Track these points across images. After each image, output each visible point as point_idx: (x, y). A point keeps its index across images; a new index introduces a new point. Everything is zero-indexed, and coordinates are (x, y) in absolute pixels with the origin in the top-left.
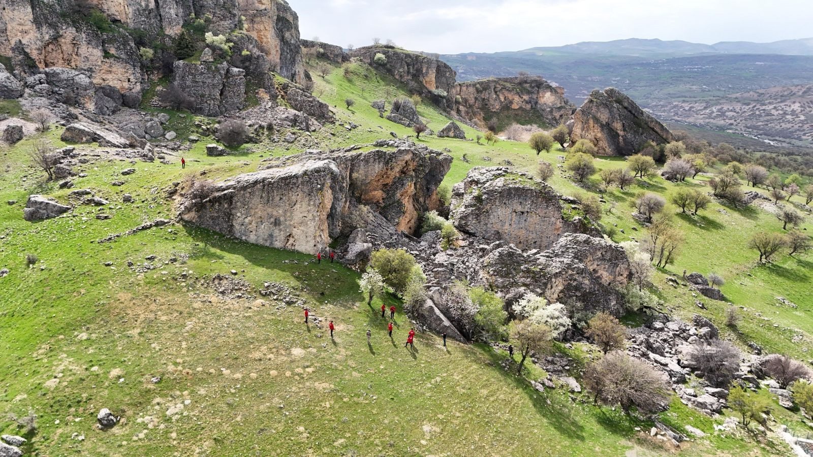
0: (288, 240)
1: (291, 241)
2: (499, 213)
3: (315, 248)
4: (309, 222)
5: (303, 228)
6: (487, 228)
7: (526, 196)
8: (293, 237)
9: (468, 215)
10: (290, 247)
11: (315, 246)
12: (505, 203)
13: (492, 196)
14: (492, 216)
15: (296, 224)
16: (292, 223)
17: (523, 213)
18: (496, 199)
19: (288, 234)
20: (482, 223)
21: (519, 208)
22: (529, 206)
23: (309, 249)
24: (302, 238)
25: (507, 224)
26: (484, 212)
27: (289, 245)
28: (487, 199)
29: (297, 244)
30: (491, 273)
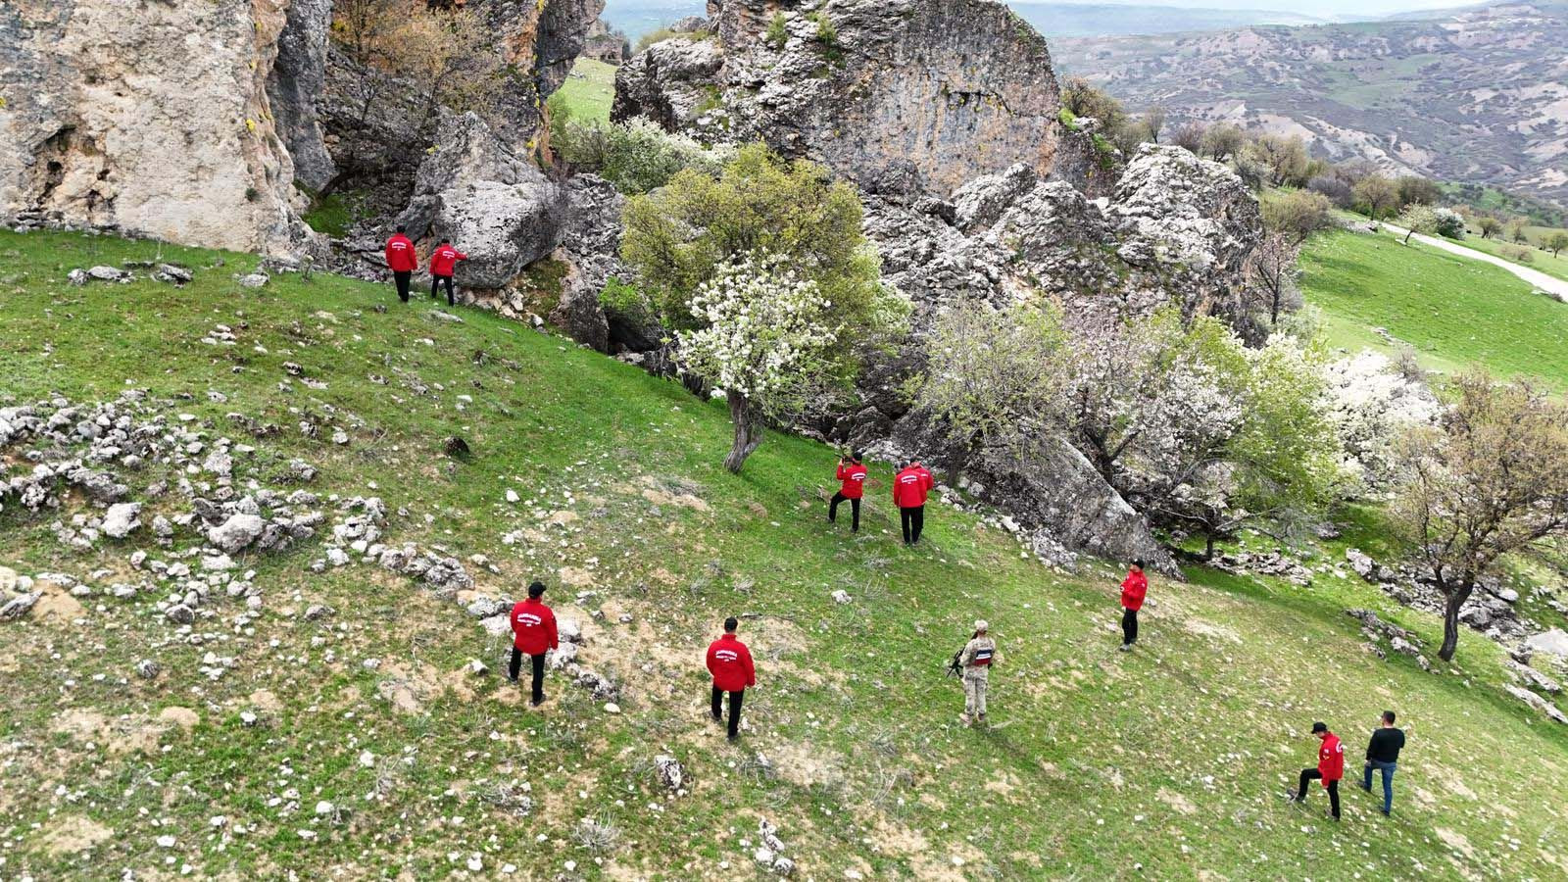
0: (55, 167)
1: (79, 173)
2: (902, 99)
3: (256, 210)
4: (192, 40)
5: (153, 83)
6: (865, 158)
7: (980, 31)
8: (90, 146)
9: (810, 105)
10: (74, 216)
11: (252, 195)
12: (921, 59)
13: (877, 31)
14: (879, 112)
15: (99, 56)
16: (67, 47)
17: (966, 96)
18: (894, 40)
19: (52, 126)
20: (850, 138)
21: (958, 83)
22: (985, 70)
23: (215, 220)
24: (161, 146)
25: (921, 142)
26: (855, 94)
27: (66, 202)
28: (862, 43)
29: (125, 190)
30: (1045, 280)
